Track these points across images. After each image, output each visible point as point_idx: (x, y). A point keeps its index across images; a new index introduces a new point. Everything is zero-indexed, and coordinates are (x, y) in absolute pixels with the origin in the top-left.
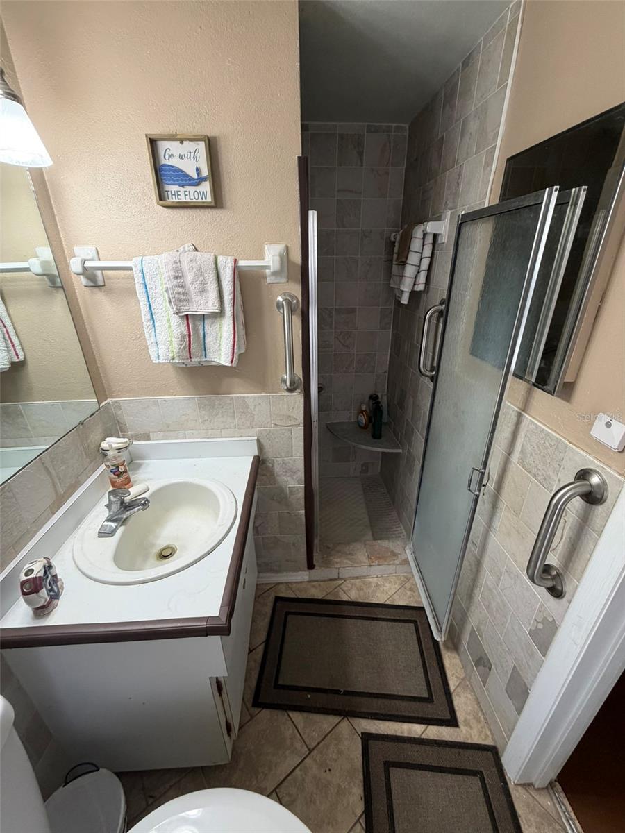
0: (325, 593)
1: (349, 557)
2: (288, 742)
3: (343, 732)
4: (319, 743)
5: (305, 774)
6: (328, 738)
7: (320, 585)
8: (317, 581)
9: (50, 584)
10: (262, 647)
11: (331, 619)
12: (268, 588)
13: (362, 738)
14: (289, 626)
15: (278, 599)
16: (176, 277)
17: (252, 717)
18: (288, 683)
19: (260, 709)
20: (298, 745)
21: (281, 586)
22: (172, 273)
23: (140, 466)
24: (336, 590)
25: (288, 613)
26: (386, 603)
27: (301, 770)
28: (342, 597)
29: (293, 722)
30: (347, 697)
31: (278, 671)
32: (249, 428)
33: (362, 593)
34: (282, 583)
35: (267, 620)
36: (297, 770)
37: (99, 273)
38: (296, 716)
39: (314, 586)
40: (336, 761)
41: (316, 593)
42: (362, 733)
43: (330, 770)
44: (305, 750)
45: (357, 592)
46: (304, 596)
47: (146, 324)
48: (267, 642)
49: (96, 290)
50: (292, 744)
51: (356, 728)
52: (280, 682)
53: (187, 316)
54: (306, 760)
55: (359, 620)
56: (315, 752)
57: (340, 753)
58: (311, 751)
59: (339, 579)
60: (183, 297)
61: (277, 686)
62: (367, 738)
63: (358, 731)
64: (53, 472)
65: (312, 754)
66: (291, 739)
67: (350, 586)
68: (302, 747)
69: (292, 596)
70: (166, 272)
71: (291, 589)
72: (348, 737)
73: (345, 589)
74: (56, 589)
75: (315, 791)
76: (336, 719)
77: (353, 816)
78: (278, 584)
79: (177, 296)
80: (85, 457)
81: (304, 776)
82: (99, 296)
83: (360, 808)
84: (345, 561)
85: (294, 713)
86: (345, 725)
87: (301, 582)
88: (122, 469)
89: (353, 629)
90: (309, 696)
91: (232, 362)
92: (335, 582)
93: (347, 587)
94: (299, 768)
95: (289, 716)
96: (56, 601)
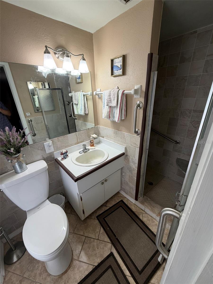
0: (136, 211)
1: (152, 207)
2: (96, 232)
3: (108, 246)
4: (101, 240)
5: (93, 242)
6: (104, 242)
7: (136, 208)
8: (137, 206)
9: (65, 155)
10: (109, 208)
11: (131, 218)
12: (122, 196)
13: (111, 253)
14: (119, 209)
15: (122, 201)
16: (109, 96)
17: (94, 219)
18: (107, 221)
19: (97, 219)
20: (97, 235)
21: (126, 199)
22: (108, 95)
23: (100, 143)
24: (141, 213)
25: (121, 206)
26: (154, 233)
27: (93, 240)
28: (140, 216)
29: (100, 229)
30: (116, 240)
31: (107, 216)
32: (124, 143)
33: (148, 222)
34: (127, 198)
35: (115, 203)
36: (92, 239)
37: (100, 95)
38: (102, 229)
39: (135, 206)
40: (101, 248)
41: (133, 208)
42: (112, 252)
43: (98, 248)
44: (97, 238)
45: (147, 220)
46: (130, 206)
47: (103, 108)
48: (111, 208)
49: (99, 99)
50: (96, 233)
51: (112, 249)
52: (105, 219)
53: (110, 106)
54: (96, 240)
55: (139, 227)
56: (99, 241)
57: (103, 249)
58: (98, 239)
59: (144, 211)
60: (109, 101)
61: (104, 219)
62: (111, 254)
63: (112, 250)
64: (78, 137)
65: (98, 240)
66: (97, 232)
67: (146, 216)
68: (97, 236)
69: (126, 203)
70: (108, 94)
71: (128, 201)
72: (108, 248)
73: (144, 215)
74: (66, 157)
75: (92, 247)
76: (110, 241)
77: (93, 263)
78: (126, 197)
79: (108, 101)
80: (87, 136)
81: (92, 242)
82: (100, 100)
83: (96, 264)
84: (149, 207)
85: (102, 228)
86: (110, 245)
87: (132, 202)
88: (92, 142)
89: (135, 227)
90: (108, 229)
91: (118, 121)
92: (142, 211)
93: (145, 216)
94: (93, 239)
95: (101, 227)
96: (64, 159)
